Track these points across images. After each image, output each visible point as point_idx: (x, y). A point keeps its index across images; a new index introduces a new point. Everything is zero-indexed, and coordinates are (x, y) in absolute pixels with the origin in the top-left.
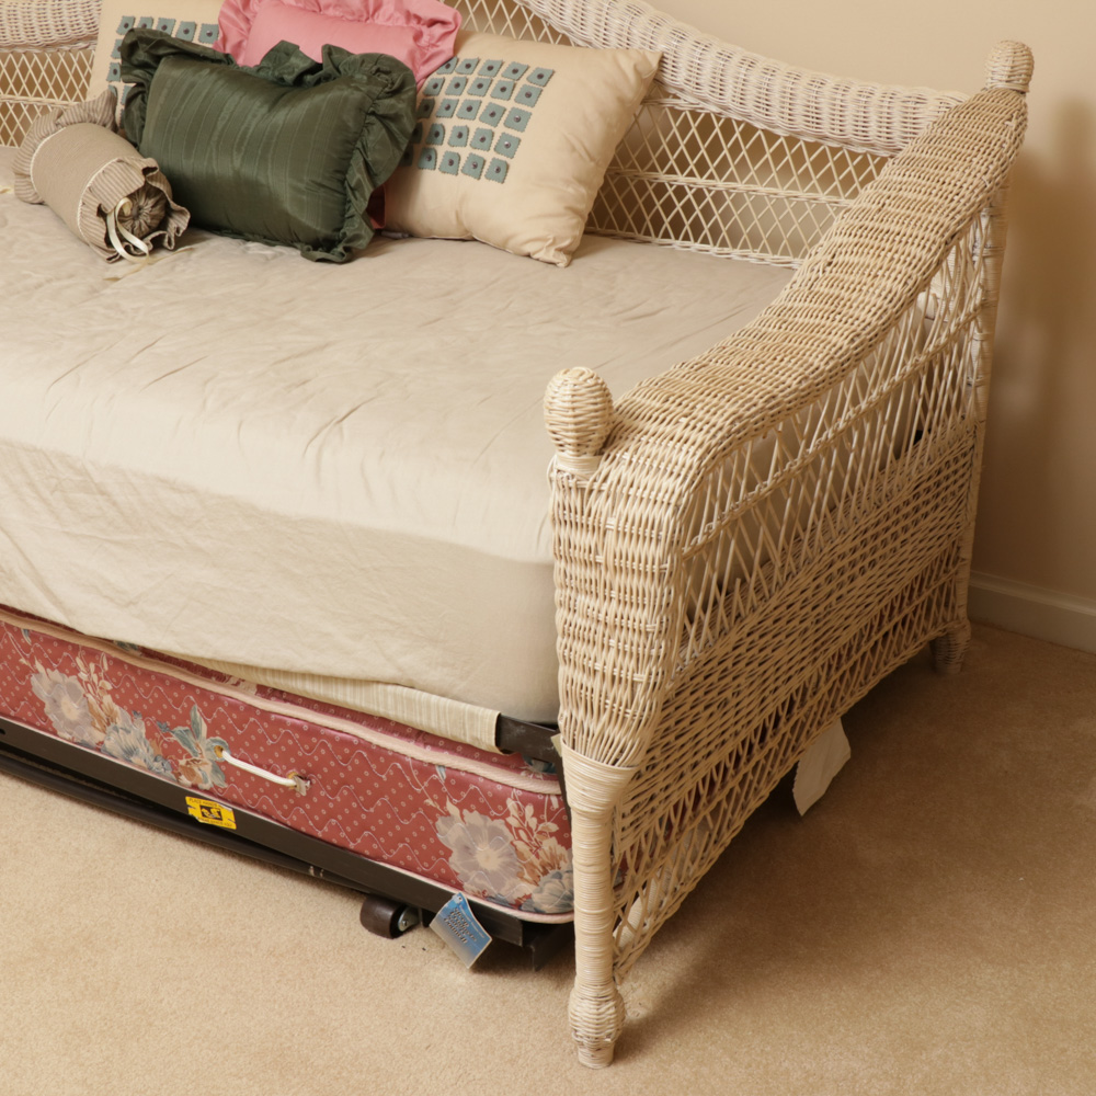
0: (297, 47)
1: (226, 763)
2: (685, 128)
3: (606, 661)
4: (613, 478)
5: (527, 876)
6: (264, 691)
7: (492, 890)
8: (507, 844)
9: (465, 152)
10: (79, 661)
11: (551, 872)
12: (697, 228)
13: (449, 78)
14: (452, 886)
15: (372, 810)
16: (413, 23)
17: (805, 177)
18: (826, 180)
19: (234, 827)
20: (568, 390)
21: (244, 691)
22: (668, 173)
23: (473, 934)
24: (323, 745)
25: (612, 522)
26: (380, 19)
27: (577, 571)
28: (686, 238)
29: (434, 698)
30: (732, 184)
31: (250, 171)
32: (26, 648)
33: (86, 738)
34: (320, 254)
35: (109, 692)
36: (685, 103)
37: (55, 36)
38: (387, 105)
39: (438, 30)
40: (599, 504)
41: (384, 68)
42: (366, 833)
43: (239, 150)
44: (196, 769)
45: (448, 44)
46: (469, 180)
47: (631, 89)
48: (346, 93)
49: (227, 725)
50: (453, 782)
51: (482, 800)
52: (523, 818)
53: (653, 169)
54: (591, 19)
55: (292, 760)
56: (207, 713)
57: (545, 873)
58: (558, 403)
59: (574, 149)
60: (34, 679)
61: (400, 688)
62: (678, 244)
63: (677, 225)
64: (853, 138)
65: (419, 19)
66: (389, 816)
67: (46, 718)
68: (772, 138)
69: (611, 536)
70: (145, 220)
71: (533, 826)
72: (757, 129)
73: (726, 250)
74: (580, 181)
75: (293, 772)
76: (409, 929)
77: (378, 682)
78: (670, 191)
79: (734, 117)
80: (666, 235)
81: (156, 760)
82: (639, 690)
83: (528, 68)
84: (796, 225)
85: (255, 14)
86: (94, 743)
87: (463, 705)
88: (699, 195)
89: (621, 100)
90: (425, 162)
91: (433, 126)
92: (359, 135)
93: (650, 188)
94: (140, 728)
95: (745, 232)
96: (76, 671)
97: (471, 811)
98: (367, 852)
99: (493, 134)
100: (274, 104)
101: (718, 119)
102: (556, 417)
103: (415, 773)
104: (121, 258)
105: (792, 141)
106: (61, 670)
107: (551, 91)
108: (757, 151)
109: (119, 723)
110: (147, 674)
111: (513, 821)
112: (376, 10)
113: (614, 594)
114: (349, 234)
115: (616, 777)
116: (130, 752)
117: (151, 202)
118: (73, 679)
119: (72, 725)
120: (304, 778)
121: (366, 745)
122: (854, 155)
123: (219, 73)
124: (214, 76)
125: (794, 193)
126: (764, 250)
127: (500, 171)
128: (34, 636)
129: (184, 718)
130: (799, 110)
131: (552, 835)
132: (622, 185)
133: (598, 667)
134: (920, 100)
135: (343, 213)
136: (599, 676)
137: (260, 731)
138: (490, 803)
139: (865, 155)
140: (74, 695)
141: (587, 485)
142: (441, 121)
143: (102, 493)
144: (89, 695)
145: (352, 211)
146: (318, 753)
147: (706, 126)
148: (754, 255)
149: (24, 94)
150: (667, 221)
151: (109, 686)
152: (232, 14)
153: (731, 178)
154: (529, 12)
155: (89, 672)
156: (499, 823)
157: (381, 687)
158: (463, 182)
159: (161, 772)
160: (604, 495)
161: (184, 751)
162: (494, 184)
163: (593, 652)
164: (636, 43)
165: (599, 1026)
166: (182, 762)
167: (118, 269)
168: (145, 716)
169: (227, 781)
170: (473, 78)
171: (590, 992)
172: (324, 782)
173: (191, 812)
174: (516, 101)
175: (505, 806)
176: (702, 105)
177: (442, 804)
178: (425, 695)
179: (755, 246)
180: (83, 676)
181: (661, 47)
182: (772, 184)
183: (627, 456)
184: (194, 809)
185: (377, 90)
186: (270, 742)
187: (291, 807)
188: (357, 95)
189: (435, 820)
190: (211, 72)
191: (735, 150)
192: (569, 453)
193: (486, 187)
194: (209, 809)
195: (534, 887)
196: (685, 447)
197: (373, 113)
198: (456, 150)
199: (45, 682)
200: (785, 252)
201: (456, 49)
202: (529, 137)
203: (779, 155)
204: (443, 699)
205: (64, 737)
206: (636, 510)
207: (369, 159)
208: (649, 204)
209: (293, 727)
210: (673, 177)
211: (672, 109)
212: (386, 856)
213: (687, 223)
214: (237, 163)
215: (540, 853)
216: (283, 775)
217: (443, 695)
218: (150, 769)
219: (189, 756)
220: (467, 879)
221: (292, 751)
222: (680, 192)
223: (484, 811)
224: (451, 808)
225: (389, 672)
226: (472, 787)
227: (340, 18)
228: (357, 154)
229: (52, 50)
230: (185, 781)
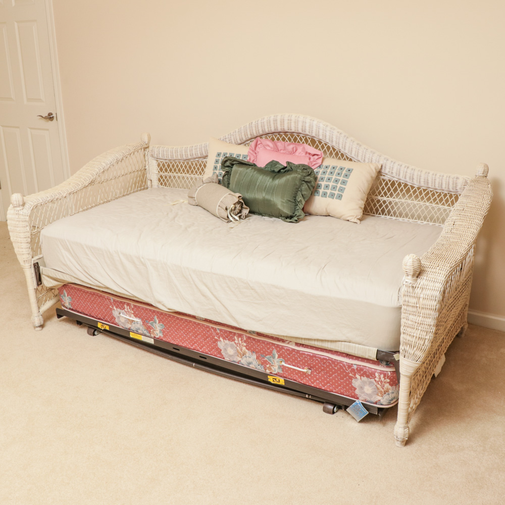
0: (278, 162)
1: (283, 366)
2: (386, 184)
3: (417, 333)
4: (422, 283)
5: (379, 395)
6: (297, 344)
7: (368, 399)
8: (374, 386)
9: (329, 191)
10: (235, 337)
11: (387, 393)
12: (389, 212)
13: (321, 171)
14: (355, 398)
15: (331, 378)
16: (308, 155)
17: (422, 198)
18: (429, 199)
19: (284, 384)
20: (411, 260)
21: (292, 345)
22: (381, 196)
23: (362, 411)
24: (317, 360)
25: (422, 296)
26: (297, 154)
27: (410, 309)
28: (386, 215)
29: (357, 345)
30: (400, 200)
31: (268, 197)
32: (217, 334)
33: (235, 360)
34: (288, 220)
35: (245, 346)
36: (387, 178)
37: (190, 157)
38: (307, 178)
39: (316, 157)
40: (418, 291)
41: (305, 168)
42: (328, 384)
43: (264, 191)
44: (272, 368)
45: (320, 161)
46: (331, 199)
47: (374, 175)
48: (296, 175)
49: (285, 355)
50: (359, 369)
51: (368, 374)
52: (380, 378)
53: (377, 195)
54: (360, 154)
55: (306, 364)
56: (278, 352)
57: (385, 393)
58: (408, 264)
59: (360, 191)
60: (219, 343)
61: (346, 343)
62: (383, 216)
63: (383, 211)
64: (438, 188)
65: (310, 154)
66: (337, 379)
67: (221, 354)
68: (413, 187)
69: (421, 299)
70: (237, 211)
71: (383, 380)
72: (408, 185)
73: (398, 218)
74: (362, 200)
75: (306, 368)
76: (337, 412)
77: (339, 341)
78: (382, 202)
79: (402, 181)
80: (380, 214)
81: (259, 365)
82: (427, 341)
83: (345, 168)
84: (419, 211)
85: (258, 152)
86: (237, 361)
87: (366, 347)
88: (390, 203)
89: (372, 177)
90: (316, 194)
91: (318, 184)
92: (300, 187)
93: (375, 201)
94: (255, 356)
95: (404, 213)
96: (234, 340)
97: (364, 377)
98: (328, 390)
99: (337, 186)
100: (274, 178)
101: (397, 182)
102: (408, 267)
103: (347, 367)
104: (231, 221)
105: (419, 188)
106: (229, 340)
107: (352, 175)
108: (408, 191)
109: (247, 355)
110: (259, 341)
111: (377, 379)
112: (296, 151)
113: (421, 315)
114: (298, 215)
115: (417, 365)
116: (250, 363)
117: (239, 205)
118: (233, 343)
119: (231, 356)
120: (310, 369)
121: (331, 359)
122: (437, 193)
123: (255, 169)
124: (253, 170)
125: (419, 203)
126: (409, 218)
127: (340, 197)
128: (221, 330)
129: (270, 353)
130: (422, 180)
131: (388, 383)
132: (373, 200)
133: (415, 335)
134: (457, 178)
135: (295, 209)
136: (415, 337)
137: (296, 356)
138: (370, 375)
139: (440, 193)
140: (232, 346)
141: (415, 286)
142: (320, 183)
143: (252, 289)
144: (238, 348)
145: (298, 208)
146: (315, 362)
147: (393, 184)
148: (406, 220)
149: (177, 173)
150: (380, 210)
151: (245, 344)
152: (251, 152)
153: (400, 198)
154: (340, 152)
155: (238, 341)
156: (373, 380)
157: (340, 342)
158: (328, 200)
159: (261, 369)
160: (419, 288)
161: (269, 363)
162: (338, 200)
163: (414, 331)
164: (374, 161)
165: (404, 435)
166: (268, 366)
167: (230, 224)
168: (256, 353)
169: (283, 371)
170: (329, 171)
171: (402, 426)
172: (316, 371)
173: (269, 380)
174: (343, 177)
175: (375, 375)
176: (392, 178)
177: (355, 375)
178: (354, 344)
179: (407, 217)
180: (236, 342)
181: (381, 162)
182: (413, 200)
183: (425, 278)
184: (271, 379)
185: (304, 174)
186: (299, 359)
187: (304, 378)
188: (299, 176)
189: (352, 380)
190: (252, 169)
191: (402, 190)
192: (410, 277)
193: (335, 201)
194: (275, 379)
195: (381, 398)
196: (441, 275)
197: (304, 181)
198: (326, 191)
199: (222, 344)
200: (416, 219)
201: (322, 162)
202: (348, 187)
203: (415, 192)
204: (360, 346)
205: (227, 359)
206: (428, 292)
207: (303, 193)
208: (375, 205)
209: (308, 355)
210: (382, 198)
211: (383, 179)
212: (334, 391)
213: (386, 211)
214: (264, 195)
215: (384, 388)
216: (303, 369)
217: (360, 344)
218: (256, 368)
219: (270, 364)
220: (361, 396)
221: (307, 362)
222: (384, 202)
223: (368, 376)
224: (357, 376)
225: (343, 338)
226: (365, 370)
227: (285, 153)
228: (299, 192)
229: (187, 161)
230: (268, 371)
